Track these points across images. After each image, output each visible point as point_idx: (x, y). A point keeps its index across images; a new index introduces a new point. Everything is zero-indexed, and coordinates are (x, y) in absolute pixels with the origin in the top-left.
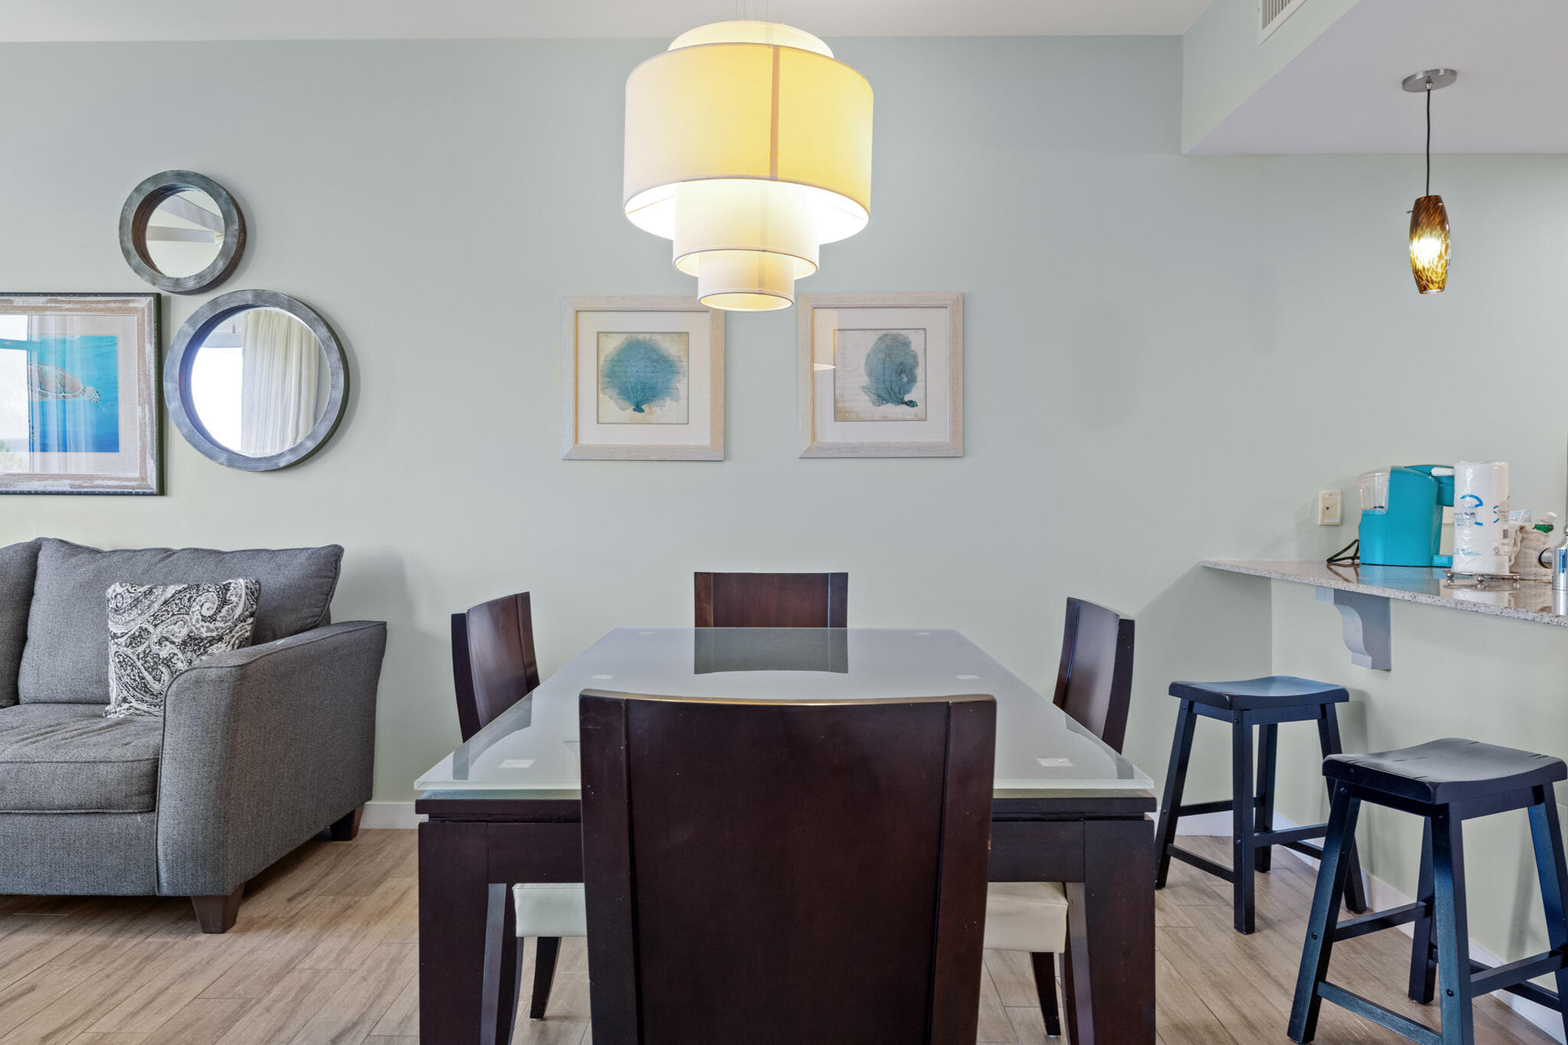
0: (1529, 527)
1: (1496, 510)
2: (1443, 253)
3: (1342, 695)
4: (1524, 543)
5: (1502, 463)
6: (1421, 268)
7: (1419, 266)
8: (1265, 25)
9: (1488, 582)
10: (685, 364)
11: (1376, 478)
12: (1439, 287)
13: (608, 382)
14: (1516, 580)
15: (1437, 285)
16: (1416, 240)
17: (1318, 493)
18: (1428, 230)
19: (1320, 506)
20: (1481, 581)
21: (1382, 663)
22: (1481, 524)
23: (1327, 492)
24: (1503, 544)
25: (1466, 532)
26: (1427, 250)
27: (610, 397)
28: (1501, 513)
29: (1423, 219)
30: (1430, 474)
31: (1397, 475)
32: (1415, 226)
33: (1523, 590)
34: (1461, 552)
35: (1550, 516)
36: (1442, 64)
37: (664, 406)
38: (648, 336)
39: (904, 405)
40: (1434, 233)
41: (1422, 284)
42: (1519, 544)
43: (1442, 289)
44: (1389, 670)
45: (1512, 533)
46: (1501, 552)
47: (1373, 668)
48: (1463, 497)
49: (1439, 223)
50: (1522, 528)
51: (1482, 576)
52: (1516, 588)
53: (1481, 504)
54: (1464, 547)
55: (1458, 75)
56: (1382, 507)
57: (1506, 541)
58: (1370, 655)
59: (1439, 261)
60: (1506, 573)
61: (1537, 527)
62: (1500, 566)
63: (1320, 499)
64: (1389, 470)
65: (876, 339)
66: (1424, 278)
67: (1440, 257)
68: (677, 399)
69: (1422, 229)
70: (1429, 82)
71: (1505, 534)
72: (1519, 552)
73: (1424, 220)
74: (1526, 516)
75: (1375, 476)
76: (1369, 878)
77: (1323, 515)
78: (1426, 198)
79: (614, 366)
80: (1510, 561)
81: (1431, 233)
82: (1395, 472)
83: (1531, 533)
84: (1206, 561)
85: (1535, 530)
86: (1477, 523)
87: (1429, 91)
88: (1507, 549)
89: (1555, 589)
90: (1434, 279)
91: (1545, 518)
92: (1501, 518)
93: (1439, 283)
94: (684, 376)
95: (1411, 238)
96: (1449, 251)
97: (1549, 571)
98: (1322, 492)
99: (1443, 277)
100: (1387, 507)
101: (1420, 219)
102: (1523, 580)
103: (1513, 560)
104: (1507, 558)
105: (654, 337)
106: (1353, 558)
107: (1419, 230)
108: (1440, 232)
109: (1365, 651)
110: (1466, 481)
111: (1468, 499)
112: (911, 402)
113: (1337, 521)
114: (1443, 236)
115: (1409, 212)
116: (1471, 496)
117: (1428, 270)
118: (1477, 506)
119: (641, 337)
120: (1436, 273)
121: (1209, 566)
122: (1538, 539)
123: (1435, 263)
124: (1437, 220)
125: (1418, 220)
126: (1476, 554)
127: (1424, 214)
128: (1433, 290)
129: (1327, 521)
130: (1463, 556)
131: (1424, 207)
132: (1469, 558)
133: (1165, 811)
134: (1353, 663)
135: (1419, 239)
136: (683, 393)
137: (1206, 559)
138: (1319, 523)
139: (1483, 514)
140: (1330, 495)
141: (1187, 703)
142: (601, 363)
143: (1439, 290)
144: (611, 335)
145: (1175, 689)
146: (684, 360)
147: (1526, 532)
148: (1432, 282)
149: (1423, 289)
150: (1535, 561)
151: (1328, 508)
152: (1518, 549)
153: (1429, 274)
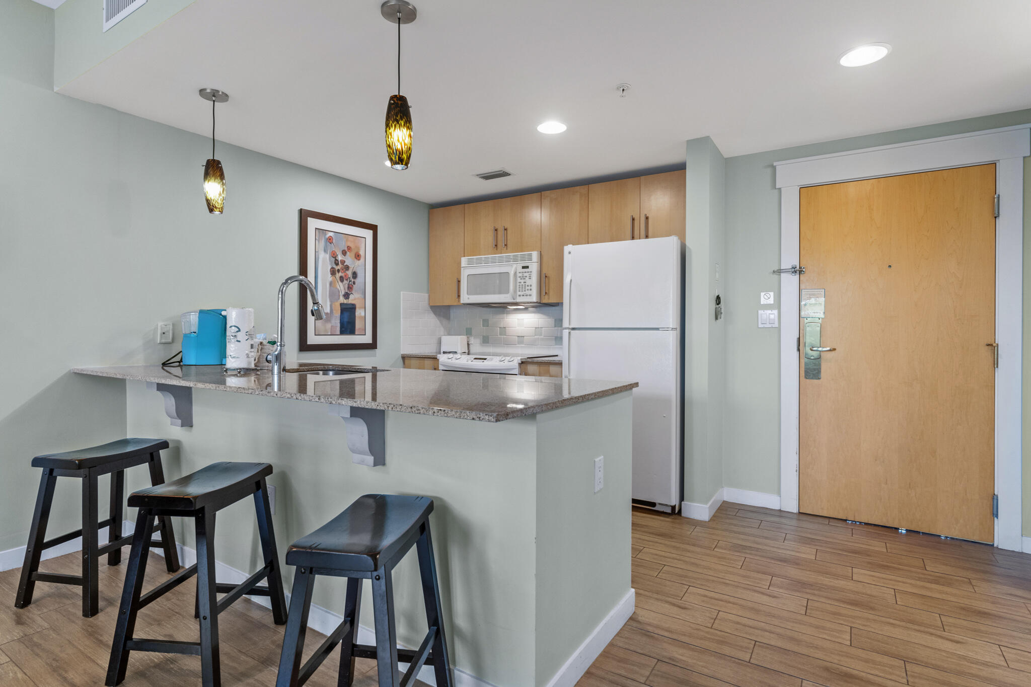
0: (265, 342)
1: (247, 334)
2: (221, 192)
3: (164, 445)
4: (262, 351)
5: (250, 309)
6: (209, 199)
7: (209, 198)
8: (107, 20)
9: (244, 372)
11: (192, 316)
12: (219, 211)
14: (258, 370)
15: (218, 210)
16: (206, 182)
17: (158, 324)
18: (213, 178)
19: (159, 332)
20: (239, 372)
21: (187, 422)
22: (240, 341)
23: (163, 323)
24: (251, 352)
25: (232, 346)
26: (213, 189)
28: (250, 335)
29: (210, 170)
30: (221, 314)
31: (203, 314)
32: (207, 175)
33: (261, 375)
34: (230, 357)
35: (274, 337)
36: (221, 88)
40: (216, 180)
41: (211, 209)
42: (260, 352)
43: (222, 212)
44: (192, 426)
45: (256, 345)
46: (250, 356)
47: (182, 426)
48: (231, 327)
49: (219, 175)
50: (261, 343)
51: (240, 369)
52: (258, 375)
53: (239, 330)
54: (231, 354)
55: (229, 97)
56: (195, 332)
57: (252, 350)
58: (180, 419)
59: (219, 196)
60: (253, 366)
61: (269, 342)
62: (249, 363)
63: (159, 328)
64: (198, 312)
66: (211, 205)
67: (220, 195)
69: (210, 177)
70: (214, 96)
71: (252, 346)
72: (260, 355)
73: (211, 172)
74: (264, 337)
75: (190, 315)
76: (182, 549)
77: (161, 338)
78: (212, 160)
80: (255, 360)
81: (215, 180)
82: (202, 312)
83: (266, 345)
84: (75, 369)
85: (268, 344)
86: (237, 341)
87: (214, 101)
88: (254, 354)
89: (273, 374)
90: (217, 206)
91: (272, 338)
92: (250, 338)
93: (219, 209)
95: (205, 181)
96: (225, 192)
97: (271, 364)
98: (160, 324)
99: (222, 206)
100: (197, 331)
101: (209, 171)
102: (262, 369)
103: (257, 359)
104: (253, 359)
106: (179, 362)
107: (208, 177)
108: (220, 181)
109: (177, 418)
110: (232, 318)
111: (233, 328)
113: (170, 340)
114: (221, 183)
115: (203, 166)
116: (235, 326)
117: (213, 201)
118: (237, 332)
120: (218, 203)
121: (78, 372)
122: (269, 348)
123: (217, 197)
124: (218, 174)
125: (208, 171)
126: (237, 358)
127: (211, 168)
128: (217, 212)
129: (163, 341)
130: (231, 359)
131: (211, 165)
132: (233, 360)
133: (29, 550)
134: (171, 425)
135: (208, 181)
137: (75, 367)
138: (159, 342)
139: (241, 336)
140: (166, 325)
141: (48, 470)
143: (220, 213)
145: (36, 462)
147: (264, 345)
148: (216, 208)
149: (211, 210)
150: (265, 359)
151: (164, 333)
152: (259, 354)
153: (214, 203)
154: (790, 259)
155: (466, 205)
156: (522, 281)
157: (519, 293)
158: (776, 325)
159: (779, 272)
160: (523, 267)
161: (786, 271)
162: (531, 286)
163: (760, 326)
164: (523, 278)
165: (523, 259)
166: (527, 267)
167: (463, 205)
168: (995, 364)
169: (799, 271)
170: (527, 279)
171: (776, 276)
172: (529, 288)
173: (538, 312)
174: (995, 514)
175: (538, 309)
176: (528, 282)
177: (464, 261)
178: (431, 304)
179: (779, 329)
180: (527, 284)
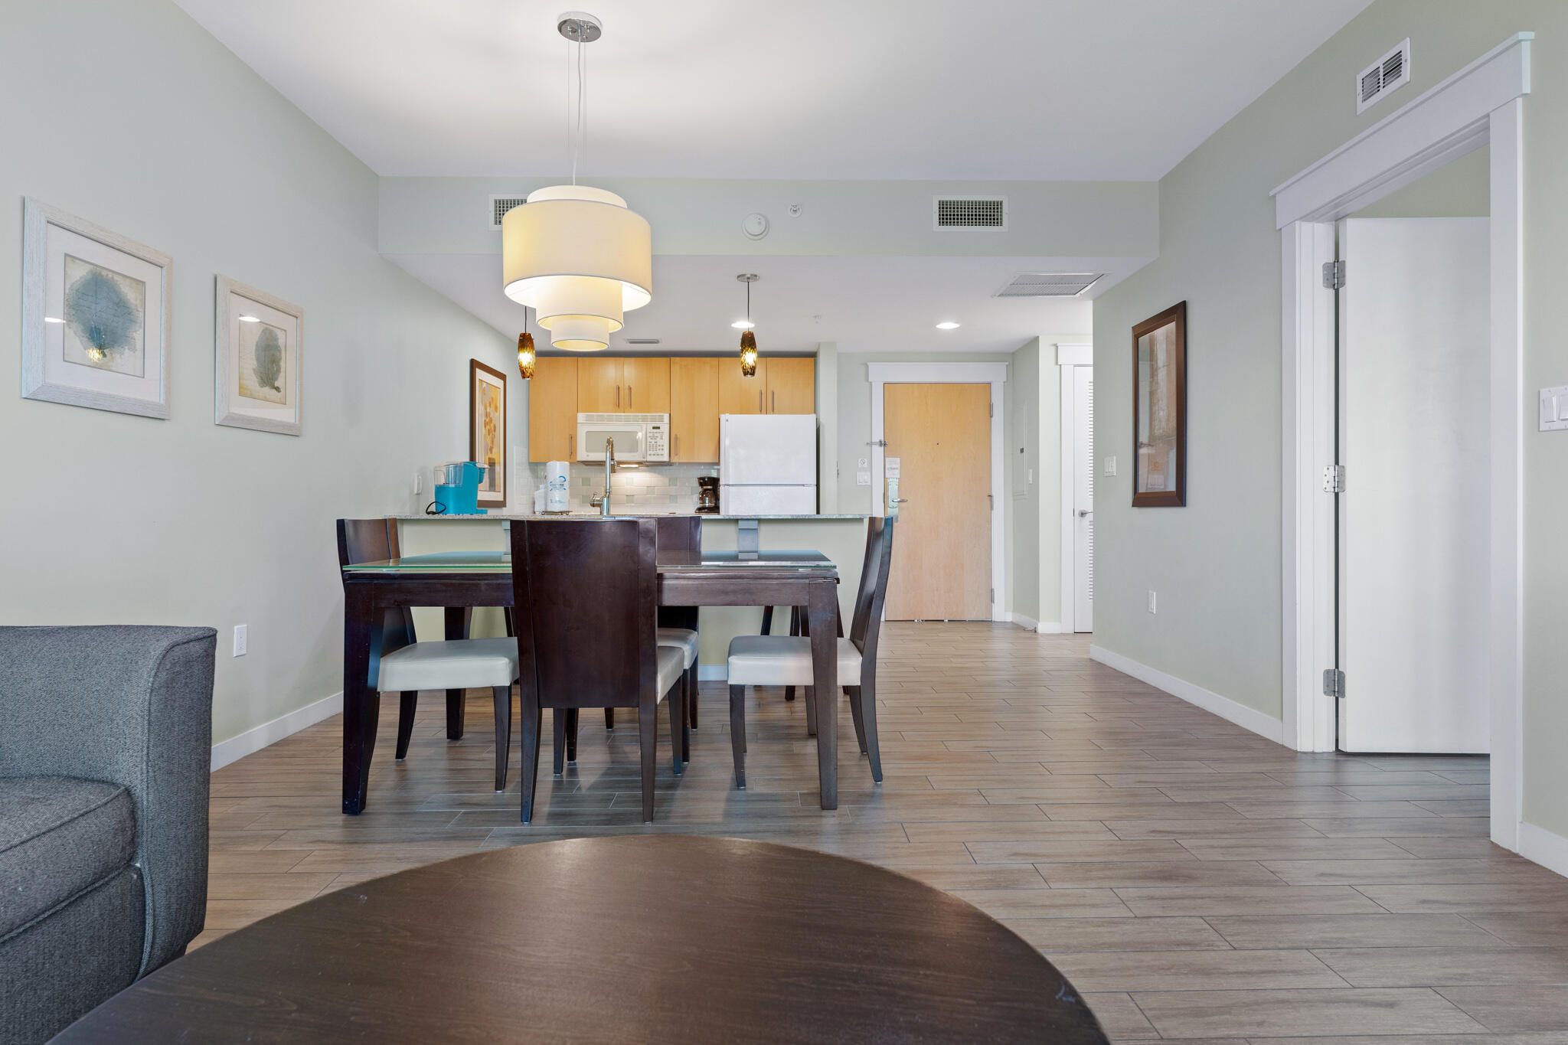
10: (141, 314)
13: (73, 315)
27: (75, 333)
37: (123, 354)
38: (110, 275)
39: (274, 390)
65: (261, 331)
68: (134, 350)
79: (79, 298)
94: (140, 327)
105: (117, 278)
112: (278, 388)
119: (104, 273)
136: (139, 344)
142: (67, 291)
144: (77, 261)
146: (140, 310)
154: (878, 435)
155: (580, 359)
156: (653, 441)
157: (649, 453)
158: (869, 484)
159: (871, 444)
160: (654, 428)
161: (875, 444)
162: (663, 446)
163: (858, 484)
164: (652, 438)
165: (653, 419)
166: (659, 428)
167: (576, 358)
168: (992, 508)
169: (883, 444)
170: (658, 439)
171: (868, 447)
172: (661, 447)
173: (650, 471)
174: (992, 601)
175: (650, 468)
176: (660, 442)
177: (581, 417)
178: (531, 461)
179: (871, 486)
180: (658, 444)
